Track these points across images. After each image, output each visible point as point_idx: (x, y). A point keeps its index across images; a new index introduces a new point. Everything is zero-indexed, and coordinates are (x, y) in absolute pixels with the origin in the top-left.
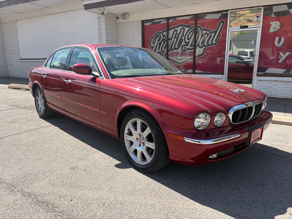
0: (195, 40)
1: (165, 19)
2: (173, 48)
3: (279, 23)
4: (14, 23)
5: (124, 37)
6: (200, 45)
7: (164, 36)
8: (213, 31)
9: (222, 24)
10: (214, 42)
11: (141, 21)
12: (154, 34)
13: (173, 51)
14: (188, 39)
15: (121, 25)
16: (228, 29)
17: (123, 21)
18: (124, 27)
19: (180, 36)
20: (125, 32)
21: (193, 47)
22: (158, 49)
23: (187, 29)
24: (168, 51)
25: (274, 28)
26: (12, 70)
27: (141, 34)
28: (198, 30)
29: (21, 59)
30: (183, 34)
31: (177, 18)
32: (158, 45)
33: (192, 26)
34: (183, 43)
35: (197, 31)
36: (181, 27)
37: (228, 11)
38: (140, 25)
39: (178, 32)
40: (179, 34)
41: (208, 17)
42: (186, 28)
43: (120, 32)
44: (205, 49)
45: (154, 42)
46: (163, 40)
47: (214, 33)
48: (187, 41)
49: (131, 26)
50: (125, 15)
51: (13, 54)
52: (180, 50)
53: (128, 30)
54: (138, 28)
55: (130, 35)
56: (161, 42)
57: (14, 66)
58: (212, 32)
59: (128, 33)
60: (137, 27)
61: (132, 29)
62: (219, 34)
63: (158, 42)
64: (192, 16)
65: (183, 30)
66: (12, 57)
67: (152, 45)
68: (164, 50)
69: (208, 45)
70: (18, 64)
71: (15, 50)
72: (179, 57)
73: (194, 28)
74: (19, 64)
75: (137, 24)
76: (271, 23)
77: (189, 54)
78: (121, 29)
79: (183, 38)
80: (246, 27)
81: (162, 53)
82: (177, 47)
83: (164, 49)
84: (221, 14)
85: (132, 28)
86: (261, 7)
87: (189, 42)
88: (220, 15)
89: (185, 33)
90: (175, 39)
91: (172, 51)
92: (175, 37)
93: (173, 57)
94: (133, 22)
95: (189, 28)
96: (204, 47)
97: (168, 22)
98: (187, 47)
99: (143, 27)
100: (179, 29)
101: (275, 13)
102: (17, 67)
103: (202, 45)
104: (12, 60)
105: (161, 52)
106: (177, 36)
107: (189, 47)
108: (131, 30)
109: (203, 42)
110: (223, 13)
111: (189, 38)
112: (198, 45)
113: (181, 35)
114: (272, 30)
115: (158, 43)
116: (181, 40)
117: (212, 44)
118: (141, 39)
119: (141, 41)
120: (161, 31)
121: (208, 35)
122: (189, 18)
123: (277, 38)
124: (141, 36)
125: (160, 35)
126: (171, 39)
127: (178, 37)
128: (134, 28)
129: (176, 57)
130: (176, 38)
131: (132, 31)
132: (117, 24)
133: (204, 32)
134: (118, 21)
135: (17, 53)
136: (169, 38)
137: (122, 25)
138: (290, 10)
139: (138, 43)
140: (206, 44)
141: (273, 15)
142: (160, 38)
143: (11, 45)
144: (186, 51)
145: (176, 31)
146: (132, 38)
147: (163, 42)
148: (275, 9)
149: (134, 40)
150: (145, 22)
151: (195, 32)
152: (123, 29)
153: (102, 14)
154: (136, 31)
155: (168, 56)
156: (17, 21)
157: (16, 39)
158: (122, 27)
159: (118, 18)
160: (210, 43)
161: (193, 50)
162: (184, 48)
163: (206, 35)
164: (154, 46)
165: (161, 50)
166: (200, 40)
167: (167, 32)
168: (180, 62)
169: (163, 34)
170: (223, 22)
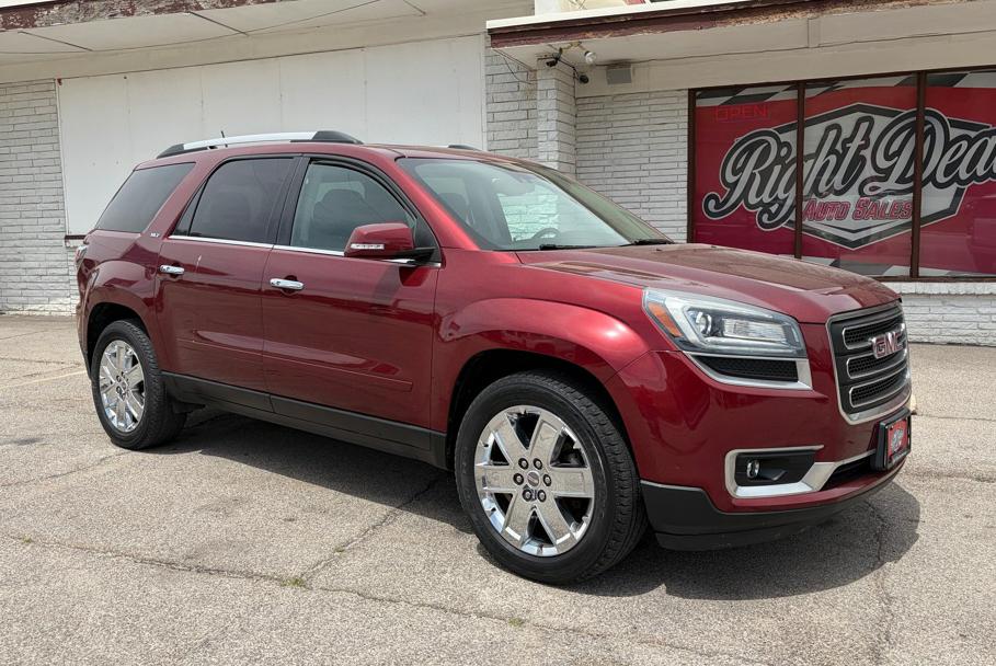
0: (918, 160)
1: (787, 87)
2: (822, 188)
4: (45, 87)
5: (608, 150)
6: (941, 178)
7: (781, 145)
8: (992, 128)
11: (686, 93)
12: (740, 139)
13: (825, 200)
14: (887, 157)
15: (596, 106)
17: (608, 90)
18: (609, 112)
19: (853, 147)
20: (611, 131)
21: (911, 184)
22: (759, 193)
23: (881, 122)
24: (799, 198)
26: (10, 285)
27: (686, 138)
28: (930, 126)
29: (68, 238)
30: (866, 137)
31: (843, 83)
32: (758, 178)
33: (906, 112)
34: (868, 171)
35: (926, 128)
36: (858, 115)
38: (684, 104)
39: (846, 134)
40: (851, 139)
41: (969, 82)
42: (876, 117)
43: (591, 132)
45: (739, 166)
46: (778, 160)
48: (883, 163)
49: (640, 109)
50: (619, 69)
51: (27, 214)
53: (625, 123)
54: (676, 117)
55: (634, 142)
56: (770, 169)
57: (24, 264)
58: (990, 134)
59: (628, 136)
60: (669, 114)
61: (646, 122)
63: (755, 167)
64: (904, 78)
65: (864, 126)
66: (18, 229)
67: (730, 178)
68: (780, 194)
69: (974, 177)
70: (52, 257)
71: (35, 200)
72: (849, 222)
73: (915, 118)
74: (58, 257)
75: (669, 100)
78: (596, 119)
79: (867, 153)
81: (776, 206)
83: (785, 192)
85: (646, 115)
87: (892, 167)
89: (873, 137)
90: (833, 159)
91: (819, 200)
92: (832, 151)
93: (825, 221)
94: (650, 93)
95: (891, 120)
96: (955, 186)
97: (801, 95)
99: (693, 112)
102: (40, 272)
103: (946, 174)
104: (18, 243)
105: (771, 204)
106: (839, 147)
107: (891, 184)
108: (640, 122)
109: (950, 169)
111: (891, 152)
112: (932, 178)
113: (858, 141)
115: (756, 171)
116: (858, 161)
117: (991, 174)
118: (686, 158)
119: (686, 165)
120: (770, 130)
121: (971, 142)
122: (890, 82)
124: (686, 145)
125: (765, 141)
126: (815, 156)
127: (846, 150)
128: (654, 114)
129: (834, 222)
130: (836, 153)
131: (646, 128)
132: (579, 102)
133: (954, 133)
134: (584, 90)
135: (46, 214)
136: (805, 153)
137: (600, 106)
139: (673, 172)
140: (964, 175)
142: (767, 150)
143: (16, 179)
144: (881, 201)
145: (838, 127)
146: (645, 154)
147: (777, 169)
149: (652, 160)
150: (698, 93)
151: (920, 131)
152: (602, 118)
153: (551, 64)
154: (665, 127)
155: (800, 216)
156: (59, 81)
157: (49, 155)
158: (601, 112)
159: (583, 80)
160: (980, 170)
161: (911, 195)
162: (871, 189)
163: (965, 144)
164: (738, 180)
165: (770, 196)
166: (938, 162)
167: (795, 131)
168: (852, 237)
169: (777, 139)
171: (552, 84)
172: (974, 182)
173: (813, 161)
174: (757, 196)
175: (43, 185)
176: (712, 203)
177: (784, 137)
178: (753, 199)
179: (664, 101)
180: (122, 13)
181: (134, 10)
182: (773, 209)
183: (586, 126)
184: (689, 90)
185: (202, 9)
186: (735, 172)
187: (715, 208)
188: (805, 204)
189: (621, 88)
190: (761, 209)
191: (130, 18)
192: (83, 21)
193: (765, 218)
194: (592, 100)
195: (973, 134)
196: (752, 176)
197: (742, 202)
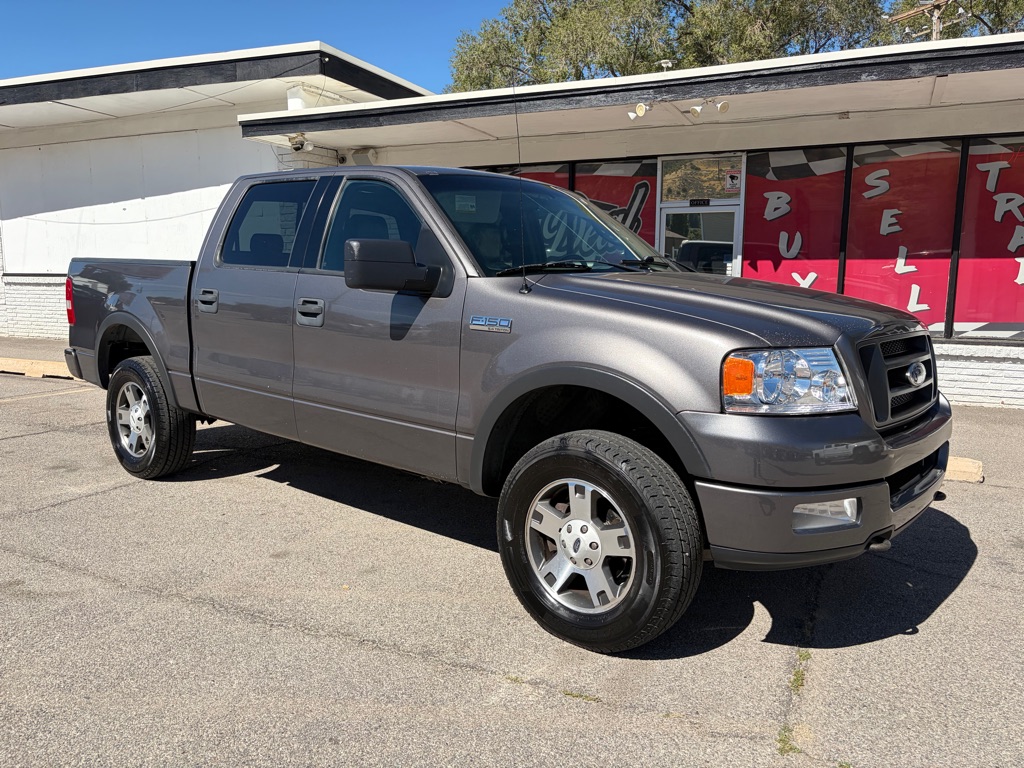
3: (786, 197)
8: (618, 208)
9: (641, 192)
14: (551, 230)
16: (658, 205)
21: (565, 252)
25: (776, 209)
29: (5, 275)
31: (522, 168)
37: (655, 157)
41: (604, 171)
47: (621, 216)
58: (618, 213)
62: (635, 219)
64: (560, 166)
76: (766, 195)
80: (706, 203)
84: (638, 166)
86: (739, 154)
87: (554, 237)
88: (635, 167)
101: (775, 170)
110: (645, 162)
114: (769, 214)
122: (552, 169)
123: (784, 236)
138: (810, 164)
141: (771, 176)
148: (776, 161)
153: (297, 149)
159: (343, 160)
170: (645, 185)
185: (62, 98)
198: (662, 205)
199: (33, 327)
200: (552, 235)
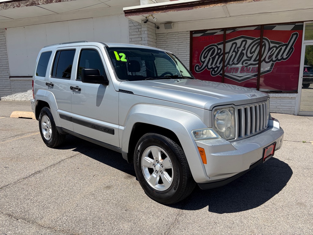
0: (260, 54)
1: (221, 30)
2: (231, 63)
6: (267, 60)
7: (218, 49)
8: (283, 44)
9: (295, 36)
10: (285, 57)
11: (190, 32)
12: (206, 47)
14: (251, 53)
16: (303, 42)
17: (165, 31)
18: (166, 38)
19: (240, 50)
20: (166, 44)
21: (258, 62)
23: (249, 42)
24: (224, 66)
27: (189, 47)
28: (264, 43)
29: (10, 77)
30: (244, 47)
31: (238, 29)
33: (257, 38)
34: (245, 58)
35: (263, 44)
36: (243, 39)
37: (303, 22)
38: (189, 36)
39: (238, 45)
40: (240, 47)
41: (277, 28)
42: (248, 40)
44: (272, 64)
45: (205, 56)
46: (218, 54)
47: (285, 47)
48: (249, 55)
49: (175, 37)
50: (168, 24)
52: (240, 65)
53: (171, 42)
54: (186, 40)
55: (173, 48)
56: (215, 57)
58: (283, 46)
59: (172, 46)
60: (184, 39)
61: (177, 41)
62: (291, 48)
64: (257, 27)
65: (244, 43)
67: (203, 60)
68: (218, 65)
69: (278, 59)
70: (6, 83)
72: (239, 74)
73: (259, 40)
74: (8, 83)
75: (184, 35)
77: (252, 70)
78: (162, 40)
79: (244, 52)
81: (217, 68)
82: (236, 62)
83: (219, 64)
84: (294, 25)
85: (177, 39)
88: (292, 27)
89: (247, 46)
90: (234, 53)
91: (230, 67)
92: (234, 51)
93: (231, 74)
94: (178, 32)
95: (252, 41)
96: (271, 62)
97: (225, 33)
98: (249, 62)
99: (192, 38)
100: (239, 42)
102: (3, 87)
103: (268, 59)
105: (215, 68)
106: (236, 50)
107: (252, 62)
108: (175, 41)
109: (270, 57)
110: (297, 24)
111: (252, 51)
112: (264, 60)
113: (242, 48)
115: (211, 57)
116: (242, 54)
117: (283, 58)
118: (189, 53)
119: (189, 55)
120: (215, 44)
121: (277, 48)
122: (253, 28)
124: (189, 49)
125: (214, 48)
126: (229, 53)
127: (238, 51)
128: (179, 39)
129: (234, 74)
130: (235, 51)
131: (177, 44)
132: (157, 35)
133: (272, 45)
134: (158, 31)
135: (4, 70)
136: (226, 52)
137: (163, 36)
139: (185, 58)
140: (274, 59)
142: (214, 50)
144: (248, 67)
145: (235, 43)
146: (177, 52)
147: (217, 57)
150: (193, 32)
151: (261, 45)
152: (164, 40)
153: (145, 22)
154: (183, 43)
155: (224, 72)
156: (6, 29)
157: (4, 52)
158: (164, 38)
159: (158, 28)
160: (279, 57)
161: (258, 65)
162: (246, 63)
163: (275, 49)
164: (205, 60)
165: (215, 66)
166: (266, 55)
167: (223, 45)
168: (240, 79)
169: (217, 47)
170: (297, 34)
171: (146, 29)
172: (277, 61)
173: (228, 54)
174: (211, 65)
175: (3, 61)
176: (197, 68)
177: (219, 47)
178: (209, 67)
179: (183, 35)
180: (17, 6)
181: (20, 5)
182: (216, 69)
183: (159, 43)
184: (190, 31)
185: (40, 4)
186: (204, 58)
187: (198, 69)
188: (225, 68)
189: (169, 31)
190: (212, 69)
191: (19, 8)
192: (6, 9)
193: (213, 72)
194: (161, 34)
195: (277, 46)
196: (210, 59)
197: (206, 67)
198: (305, 42)
199: (23, 97)
200: (251, 55)
